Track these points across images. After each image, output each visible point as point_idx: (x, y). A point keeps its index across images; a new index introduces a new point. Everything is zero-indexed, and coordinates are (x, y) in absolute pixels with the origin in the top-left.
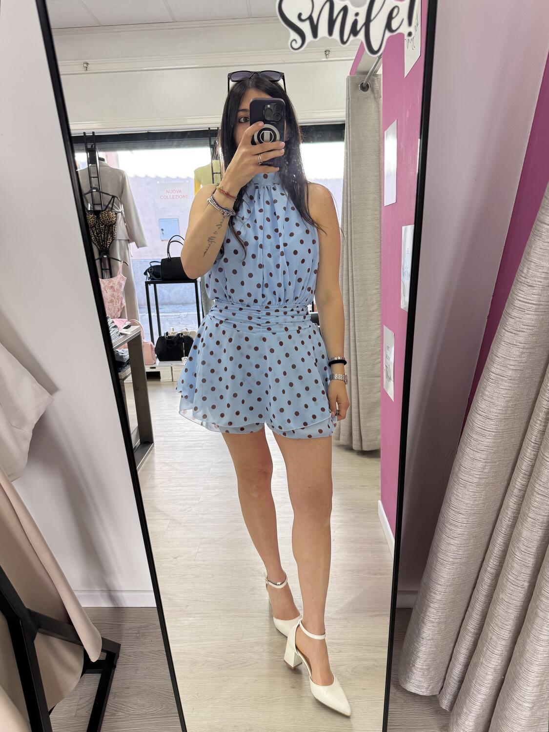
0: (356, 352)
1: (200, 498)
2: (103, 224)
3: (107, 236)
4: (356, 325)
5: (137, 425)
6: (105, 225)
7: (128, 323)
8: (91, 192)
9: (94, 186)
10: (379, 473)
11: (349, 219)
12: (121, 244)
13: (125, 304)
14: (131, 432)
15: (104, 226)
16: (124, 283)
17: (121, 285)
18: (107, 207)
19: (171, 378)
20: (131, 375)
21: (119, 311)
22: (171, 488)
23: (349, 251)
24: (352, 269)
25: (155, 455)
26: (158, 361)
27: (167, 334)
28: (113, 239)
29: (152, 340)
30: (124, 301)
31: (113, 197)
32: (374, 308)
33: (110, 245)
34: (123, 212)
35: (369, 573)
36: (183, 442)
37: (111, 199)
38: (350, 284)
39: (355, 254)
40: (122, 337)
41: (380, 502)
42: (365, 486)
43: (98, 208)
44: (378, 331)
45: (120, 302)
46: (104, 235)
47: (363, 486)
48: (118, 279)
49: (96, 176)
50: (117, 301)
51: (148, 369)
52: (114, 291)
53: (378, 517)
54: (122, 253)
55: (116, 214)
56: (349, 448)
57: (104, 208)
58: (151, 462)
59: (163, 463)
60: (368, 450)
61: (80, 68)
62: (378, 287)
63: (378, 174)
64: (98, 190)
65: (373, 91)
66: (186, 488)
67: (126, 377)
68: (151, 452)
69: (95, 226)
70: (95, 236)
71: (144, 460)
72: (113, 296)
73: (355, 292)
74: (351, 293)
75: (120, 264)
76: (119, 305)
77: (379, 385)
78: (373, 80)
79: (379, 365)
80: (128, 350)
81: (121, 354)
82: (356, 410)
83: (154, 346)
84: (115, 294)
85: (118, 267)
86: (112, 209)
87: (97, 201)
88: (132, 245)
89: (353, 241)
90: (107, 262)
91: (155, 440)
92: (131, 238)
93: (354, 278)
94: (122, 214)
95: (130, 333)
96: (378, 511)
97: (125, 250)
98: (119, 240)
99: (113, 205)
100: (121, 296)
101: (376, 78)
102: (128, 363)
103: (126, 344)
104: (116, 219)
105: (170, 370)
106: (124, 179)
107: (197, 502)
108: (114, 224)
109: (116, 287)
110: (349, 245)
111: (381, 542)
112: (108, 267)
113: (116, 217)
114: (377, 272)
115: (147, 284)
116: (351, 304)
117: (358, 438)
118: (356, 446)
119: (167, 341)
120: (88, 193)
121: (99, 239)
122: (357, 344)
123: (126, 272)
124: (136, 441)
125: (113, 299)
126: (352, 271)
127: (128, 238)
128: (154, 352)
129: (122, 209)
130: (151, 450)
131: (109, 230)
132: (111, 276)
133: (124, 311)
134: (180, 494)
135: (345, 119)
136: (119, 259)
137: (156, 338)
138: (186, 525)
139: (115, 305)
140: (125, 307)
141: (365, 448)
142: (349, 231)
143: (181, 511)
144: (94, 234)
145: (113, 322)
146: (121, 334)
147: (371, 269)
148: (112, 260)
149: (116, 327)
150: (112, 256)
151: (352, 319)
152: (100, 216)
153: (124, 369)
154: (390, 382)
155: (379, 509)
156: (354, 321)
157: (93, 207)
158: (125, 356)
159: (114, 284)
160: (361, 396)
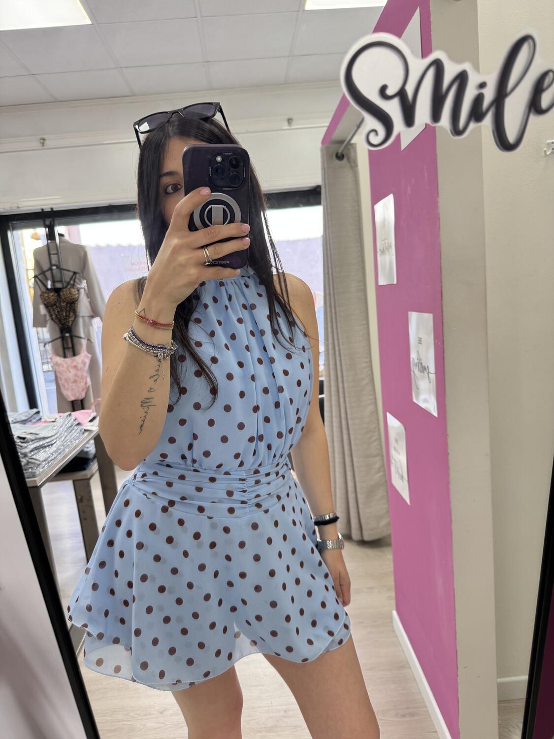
2: (65, 301)
3: (69, 314)
6: (67, 303)
7: (94, 414)
8: (51, 269)
9: (53, 262)
12: (84, 322)
13: (89, 383)
15: (65, 304)
16: (88, 362)
17: (84, 364)
18: (68, 283)
20: (98, 472)
21: (83, 390)
28: (76, 316)
30: (89, 380)
31: (75, 273)
32: (364, 382)
33: (72, 323)
34: (86, 288)
37: (73, 275)
38: (338, 358)
40: (86, 434)
41: (395, 613)
42: (372, 588)
43: (59, 285)
45: (84, 381)
46: (66, 313)
48: (82, 358)
50: (82, 380)
52: (78, 370)
53: (394, 631)
54: (86, 330)
55: (78, 290)
57: (65, 285)
60: (370, 540)
61: (36, 144)
64: (58, 267)
65: (349, 159)
69: (55, 304)
70: (56, 315)
72: (76, 375)
73: (344, 367)
75: (84, 342)
76: (83, 384)
81: (86, 450)
82: (354, 495)
84: (79, 373)
85: (81, 345)
86: (73, 285)
87: (58, 277)
88: (96, 320)
89: (337, 314)
90: (69, 341)
92: (95, 313)
93: (342, 352)
94: (85, 290)
96: (393, 624)
97: (87, 326)
98: (83, 317)
99: (74, 281)
100: (85, 374)
101: (350, 148)
103: (92, 442)
104: (78, 296)
106: (85, 254)
108: (77, 301)
109: (80, 366)
111: (403, 667)
112: (70, 345)
113: (79, 293)
116: (340, 379)
117: (358, 527)
118: (355, 535)
120: (47, 271)
121: (60, 318)
122: (350, 422)
123: (91, 349)
125: (77, 378)
127: (92, 314)
129: (84, 284)
132: (74, 354)
133: (90, 390)
135: (320, 182)
136: (82, 335)
139: (79, 385)
140: (91, 387)
141: (367, 538)
142: (333, 304)
144: (54, 313)
145: (76, 419)
146: (86, 430)
148: (74, 338)
149: (79, 424)
150: (75, 333)
151: (341, 395)
152: (61, 294)
153: (90, 466)
154: (403, 481)
155: (394, 621)
156: (344, 397)
157: (54, 285)
158: (90, 451)
159: (77, 363)
160: (357, 479)
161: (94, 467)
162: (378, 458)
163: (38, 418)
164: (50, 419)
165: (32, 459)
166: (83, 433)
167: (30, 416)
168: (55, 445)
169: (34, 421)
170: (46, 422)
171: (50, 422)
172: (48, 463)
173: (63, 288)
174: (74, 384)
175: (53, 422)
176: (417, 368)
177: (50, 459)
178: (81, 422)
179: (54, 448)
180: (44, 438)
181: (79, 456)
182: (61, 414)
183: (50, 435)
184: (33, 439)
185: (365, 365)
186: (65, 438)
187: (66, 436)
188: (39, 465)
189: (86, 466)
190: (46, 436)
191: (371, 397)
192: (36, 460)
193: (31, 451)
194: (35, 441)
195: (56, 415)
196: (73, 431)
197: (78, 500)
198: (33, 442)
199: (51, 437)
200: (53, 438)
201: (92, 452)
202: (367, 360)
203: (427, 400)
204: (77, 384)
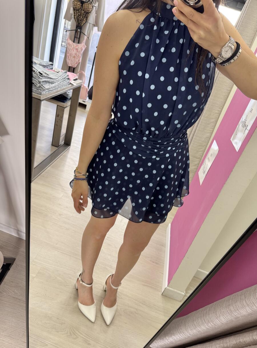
3: (84, 19)
4: (198, 126)
7: (77, 77)
12: (89, 26)
13: (81, 61)
14: (61, 136)
15: (84, 12)
16: (84, 49)
17: (82, 50)
18: (89, 1)
20: (69, 107)
21: (76, 63)
25: (69, 153)
26: (88, 98)
28: (86, 22)
29: (88, 86)
30: (81, 59)
32: (212, 121)
33: (84, 24)
34: (97, 7)
40: (70, 85)
41: (170, 224)
45: (79, 59)
46: (82, 17)
48: (82, 46)
50: (77, 58)
51: (80, 101)
52: (77, 52)
53: (166, 231)
54: (89, 32)
55: (93, 7)
58: (66, 156)
63: (250, 43)
67: (66, 107)
69: (79, 10)
70: (77, 16)
72: (76, 54)
75: (86, 38)
76: (77, 60)
81: (67, 93)
83: (88, 90)
84: (78, 53)
85: (84, 39)
86: (91, 3)
88: (96, 28)
89: (218, 78)
90: (79, 33)
91: (72, 144)
92: (96, 24)
94: (96, 8)
95: (75, 84)
96: (167, 228)
97: (91, 30)
98: (90, 23)
100: (80, 56)
103: (72, 91)
104: (92, 10)
108: (90, 13)
109: (79, 50)
112: (78, 37)
113: (92, 9)
114: (223, 101)
121: (79, 19)
122: (194, 137)
123: (87, 44)
124: (62, 141)
125: (76, 56)
127: (95, 24)
128: (87, 93)
129: (97, 5)
130: (68, 149)
131: (86, 15)
132: (79, 43)
133: (79, 65)
136: (86, 34)
137: (90, 87)
139: (75, 60)
144: (77, 15)
148: (82, 33)
149: (68, 79)
150: (82, 31)
152: (84, 5)
153: (67, 102)
154: (204, 174)
158: (69, 95)
159: (79, 48)
161: (68, 103)
162: (198, 160)
163: (51, 67)
164: (56, 70)
165: (42, 85)
166: (69, 84)
167: (48, 64)
168: (54, 84)
169: (49, 68)
170: (54, 71)
171: (56, 72)
172: (49, 91)
173: (86, 2)
174: (74, 58)
175: (57, 72)
176: (242, 124)
177: (50, 90)
178: (70, 78)
179: (54, 85)
180: (51, 78)
181: (63, 94)
182: (62, 70)
183: (53, 78)
184: (46, 76)
185: (218, 112)
186: (60, 83)
187: (61, 82)
188: (44, 90)
189: (65, 101)
190: (52, 78)
191: (211, 130)
192: (44, 87)
193: (43, 82)
194: (46, 78)
195: (60, 70)
196: (65, 81)
197: (57, 115)
198: (45, 78)
199: (54, 79)
200: (55, 80)
201: (70, 95)
202: (220, 110)
203: (237, 142)
204: (75, 59)
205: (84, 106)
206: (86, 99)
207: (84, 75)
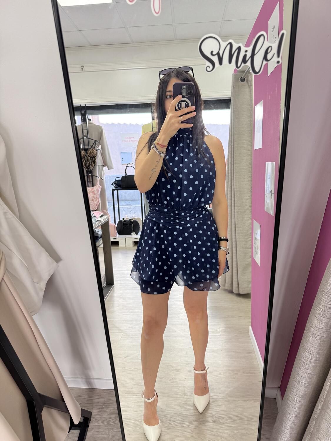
0: (236, 233)
1: (140, 320)
2: (90, 156)
3: (92, 163)
4: (236, 217)
5: (105, 273)
6: (91, 157)
7: (102, 214)
8: (83, 138)
9: (85, 135)
10: (250, 308)
11: (232, 155)
12: (99, 168)
13: (100, 202)
14: (102, 277)
16: (100, 190)
17: (98, 191)
18: (92, 146)
19: (125, 245)
20: (102, 244)
21: (96, 205)
22: (123, 313)
23: (232, 174)
24: (234, 184)
25: (115, 292)
26: (118, 235)
27: (124, 219)
28: (95, 165)
29: (115, 222)
30: (100, 200)
31: (96, 141)
32: (247, 207)
33: (93, 168)
34: (101, 150)
35: (244, 372)
36: (131, 285)
37: (95, 142)
38: (233, 193)
39: (236, 176)
40: (98, 222)
41: (250, 327)
42: (241, 316)
43: (87, 147)
44: (250, 222)
45: (97, 200)
46: (90, 162)
47: (240, 316)
48: (97, 188)
49: (86, 129)
50: (96, 200)
51: (112, 240)
52: (94, 194)
53: (249, 337)
54: (100, 173)
55: (97, 151)
56: (231, 292)
57: (90, 147)
58: (112, 297)
59: (119, 297)
60: (243, 293)
61: (80, 70)
62: (250, 195)
64: (87, 137)
65: (247, 81)
66: (132, 314)
67: (100, 246)
68: (113, 290)
69: (84, 158)
71: (108, 295)
72: (93, 197)
73: (235, 198)
74: (233, 199)
75: (98, 179)
76: (97, 202)
77: (250, 254)
78: (248, 76)
79: (251, 242)
80: (101, 229)
81: (97, 232)
82: (236, 269)
83: (116, 226)
84: (95, 196)
85: (97, 181)
86: (95, 148)
87: (86, 143)
88: (105, 168)
90: (91, 178)
91: (115, 282)
92: (105, 164)
93: (235, 189)
94: (100, 150)
95: (103, 220)
96: (249, 333)
97: (101, 171)
98: (98, 165)
99: (95, 145)
100: (98, 197)
101: (249, 74)
102: (101, 237)
103: (101, 226)
104: (97, 154)
105: (125, 240)
106: (102, 131)
107: (139, 322)
108: (96, 156)
109: (96, 192)
110: (232, 170)
111: (251, 353)
112: (91, 181)
114: (249, 186)
115: (113, 190)
116: (233, 205)
117: (237, 286)
118: (235, 291)
119: (124, 223)
120: (81, 139)
121: (87, 165)
122: (237, 229)
123: (102, 183)
124: (104, 283)
125: (94, 198)
126: (234, 186)
127: (104, 165)
128: (116, 229)
129: (100, 148)
131: (92, 160)
132: (93, 186)
133: (100, 207)
134: (129, 317)
135: (231, 96)
136: (98, 176)
137: (117, 221)
138: (132, 337)
140: (100, 203)
141: (241, 292)
142: (232, 162)
143: (129, 328)
144: (84, 162)
145: (93, 214)
146: (98, 221)
147: (246, 184)
148: (93, 176)
149: (94, 216)
150: (94, 174)
151: (233, 214)
152: (88, 152)
153: (99, 241)
154: (258, 254)
155: (250, 332)
156: (235, 215)
157: (84, 147)
159: (95, 190)
160: (238, 260)
161: (101, 241)
174: (92, 202)
178: (96, 216)
185: (248, 198)
201: (100, 233)
204: (94, 202)
205: (116, 243)
206: (116, 236)
207: (108, 213)
